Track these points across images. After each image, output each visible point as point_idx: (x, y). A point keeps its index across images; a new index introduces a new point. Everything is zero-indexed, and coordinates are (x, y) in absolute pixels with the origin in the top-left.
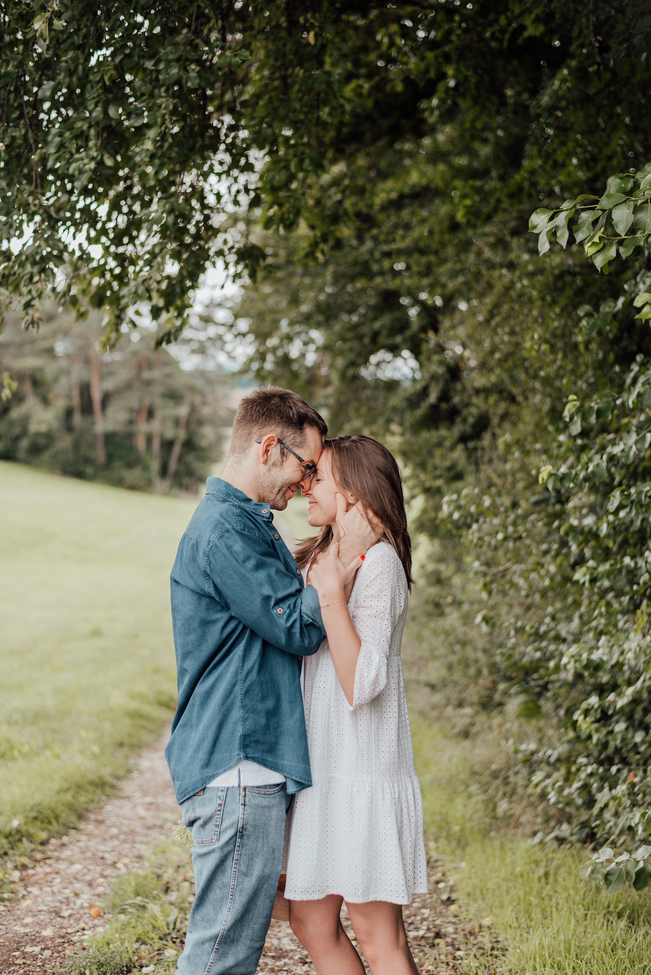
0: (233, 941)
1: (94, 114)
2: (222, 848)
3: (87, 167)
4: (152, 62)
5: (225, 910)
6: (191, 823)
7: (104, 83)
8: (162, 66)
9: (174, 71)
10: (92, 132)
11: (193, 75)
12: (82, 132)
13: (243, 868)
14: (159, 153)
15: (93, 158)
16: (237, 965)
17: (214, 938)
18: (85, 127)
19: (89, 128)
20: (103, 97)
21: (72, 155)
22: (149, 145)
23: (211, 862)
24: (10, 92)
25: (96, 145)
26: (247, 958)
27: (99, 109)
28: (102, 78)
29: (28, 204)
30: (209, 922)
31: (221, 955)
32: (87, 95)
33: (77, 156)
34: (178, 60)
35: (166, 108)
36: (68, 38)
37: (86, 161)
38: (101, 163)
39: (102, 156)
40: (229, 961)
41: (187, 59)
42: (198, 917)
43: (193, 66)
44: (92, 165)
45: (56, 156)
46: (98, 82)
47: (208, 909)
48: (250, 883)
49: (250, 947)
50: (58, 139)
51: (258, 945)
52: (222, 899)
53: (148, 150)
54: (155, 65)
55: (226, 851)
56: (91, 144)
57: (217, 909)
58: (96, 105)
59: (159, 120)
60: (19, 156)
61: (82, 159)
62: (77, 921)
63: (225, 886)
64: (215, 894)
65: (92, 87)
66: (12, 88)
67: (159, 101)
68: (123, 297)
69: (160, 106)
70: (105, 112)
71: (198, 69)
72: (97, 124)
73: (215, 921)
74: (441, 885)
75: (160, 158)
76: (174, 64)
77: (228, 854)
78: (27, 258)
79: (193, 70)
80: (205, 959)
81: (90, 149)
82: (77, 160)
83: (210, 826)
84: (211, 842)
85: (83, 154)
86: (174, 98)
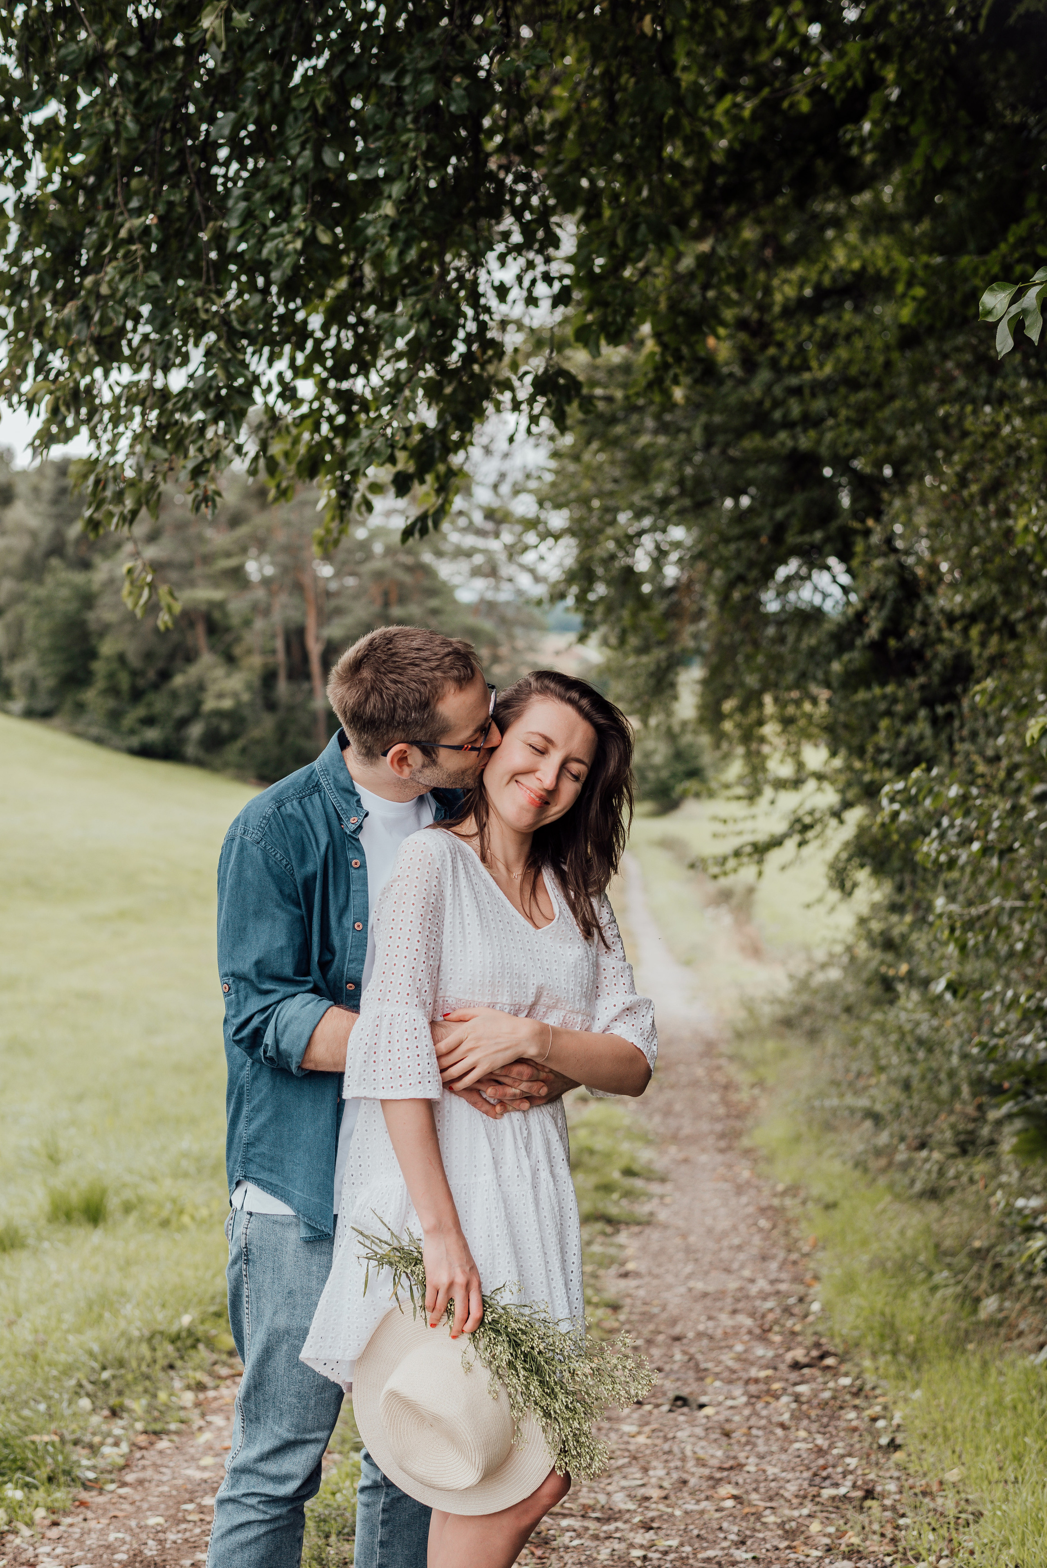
1: (300, 162)
3: (290, 247)
4: (392, 75)
7: (316, 111)
8: (407, 81)
9: (428, 88)
10: (297, 190)
11: (458, 93)
12: (282, 192)
14: (405, 222)
15: (299, 233)
18: (285, 185)
19: (292, 184)
20: (313, 134)
21: (265, 228)
22: (388, 209)
24: (164, 131)
25: (303, 211)
27: (307, 153)
28: (312, 104)
29: (196, 310)
32: (289, 132)
33: (274, 230)
34: (432, 70)
35: (416, 148)
36: (257, 41)
37: (288, 237)
38: (311, 241)
39: (314, 229)
41: (448, 67)
43: (458, 79)
44: (299, 244)
45: (239, 232)
46: (305, 110)
50: (242, 205)
53: (387, 216)
54: (397, 79)
56: (295, 210)
58: (303, 148)
59: (406, 167)
60: (180, 234)
61: (282, 235)
65: (296, 119)
66: (168, 125)
67: (404, 138)
68: (351, 456)
69: (406, 145)
70: (317, 158)
71: (466, 82)
72: (305, 177)
74: (881, 1423)
75: (405, 229)
76: (427, 76)
78: (195, 397)
79: (459, 85)
81: (295, 218)
82: (274, 237)
85: (284, 227)
86: (427, 131)
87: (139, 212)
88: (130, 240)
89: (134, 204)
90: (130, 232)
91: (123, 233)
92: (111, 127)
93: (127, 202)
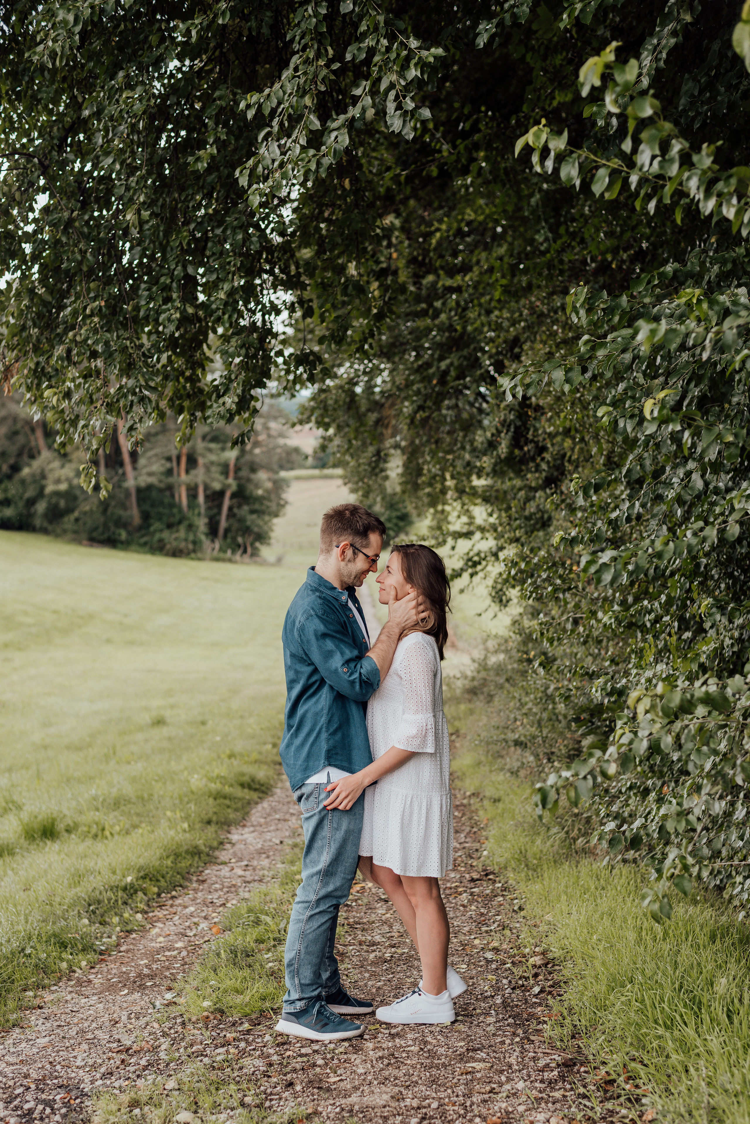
0: (332, 874)
1: (176, 273)
2: (320, 812)
3: (174, 316)
4: (221, 229)
5: (325, 853)
6: (300, 799)
7: (182, 248)
8: (229, 232)
9: (239, 236)
10: (174, 285)
12: (167, 285)
13: (335, 825)
14: (231, 300)
15: (178, 308)
16: (335, 890)
17: (319, 873)
18: (168, 281)
19: (172, 282)
20: (182, 259)
22: (222, 295)
23: (314, 822)
25: (179, 297)
26: (342, 885)
27: (179, 268)
28: (181, 243)
29: (127, 347)
30: (315, 863)
31: (325, 884)
32: (169, 256)
33: (164, 307)
34: (241, 226)
35: (234, 265)
37: (172, 311)
38: (183, 312)
39: (185, 305)
40: (331, 888)
41: (248, 225)
42: (308, 861)
43: (252, 231)
44: (178, 314)
45: (146, 308)
47: (314, 854)
48: (340, 835)
49: (344, 878)
50: (146, 293)
51: (349, 877)
52: (322, 847)
54: (224, 232)
55: (323, 814)
56: (175, 296)
57: (320, 854)
58: (177, 266)
59: (230, 275)
60: (114, 307)
61: (169, 309)
62: (203, 937)
63: (324, 838)
64: (318, 844)
65: (172, 249)
67: (228, 260)
68: (209, 417)
69: (229, 263)
70: (185, 270)
71: (257, 233)
72: (179, 279)
73: (319, 861)
74: (515, 901)
75: (231, 304)
76: (238, 231)
77: (325, 816)
78: (128, 391)
79: (254, 234)
80: (314, 887)
81: (175, 301)
82: (165, 311)
83: (312, 799)
84: (313, 809)
85: (169, 305)
86: (240, 256)
87: (95, 299)
88: (92, 315)
89: (92, 295)
90: (92, 311)
91: (88, 311)
92: (79, 258)
93: (88, 294)
